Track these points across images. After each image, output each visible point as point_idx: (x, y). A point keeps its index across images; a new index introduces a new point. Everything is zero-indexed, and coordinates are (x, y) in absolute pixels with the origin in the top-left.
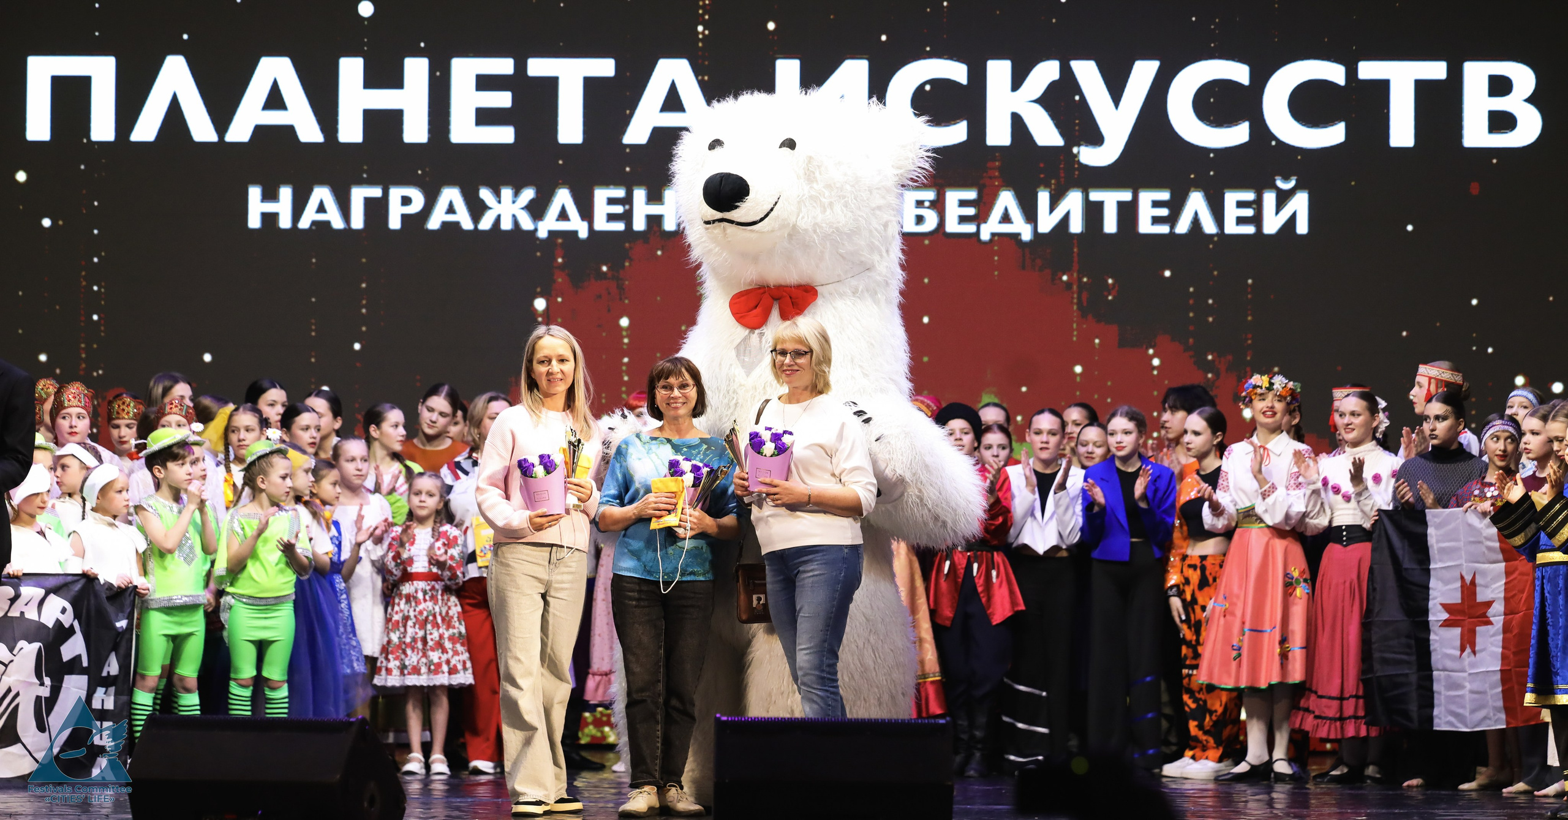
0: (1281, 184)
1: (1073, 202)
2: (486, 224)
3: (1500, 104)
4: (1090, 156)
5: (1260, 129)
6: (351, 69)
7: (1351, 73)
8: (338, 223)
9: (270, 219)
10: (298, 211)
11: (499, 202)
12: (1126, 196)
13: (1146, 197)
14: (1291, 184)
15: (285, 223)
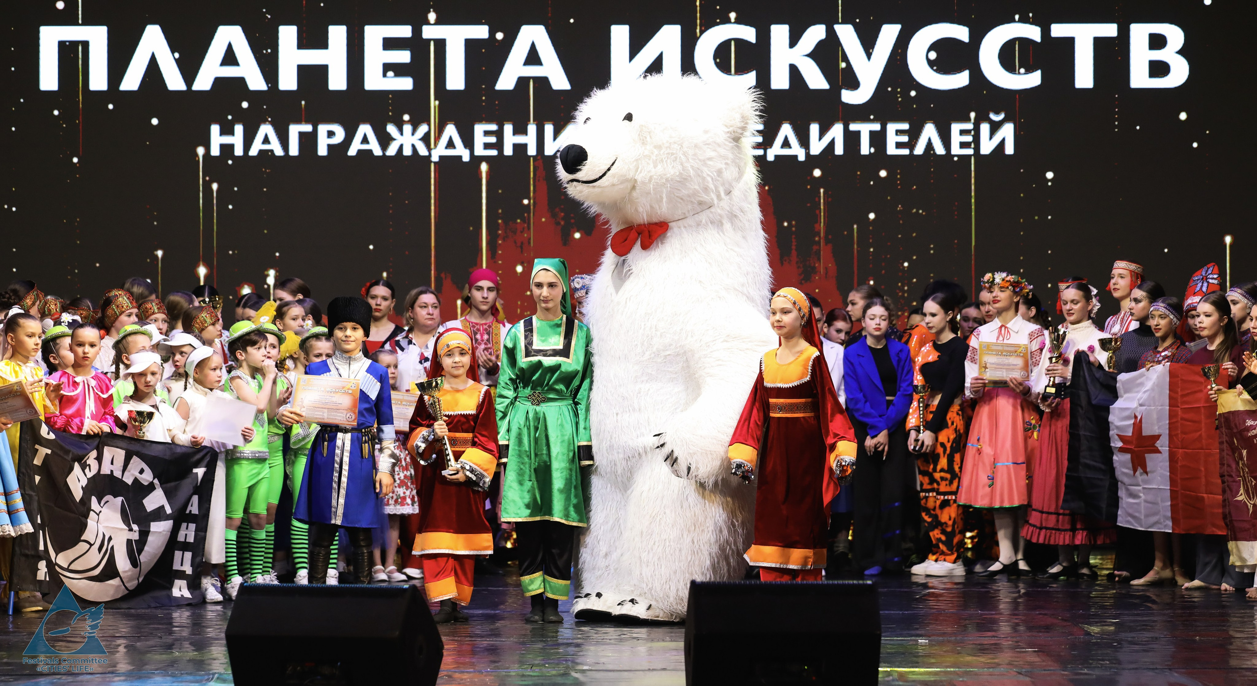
0: (993, 116)
1: (837, 132)
2: (392, 151)
3: (1158, 55)
4: (849, 97)
5: (977, 75)
6: (288, 34)
7: (1046, 32)
8: (279, 152)
9: (227, 149)
10: (248, 142)
11: (402, 134)
12: (877, 127)
13: (892, 128)
14: (1002, 116)
15: (239, 151)
